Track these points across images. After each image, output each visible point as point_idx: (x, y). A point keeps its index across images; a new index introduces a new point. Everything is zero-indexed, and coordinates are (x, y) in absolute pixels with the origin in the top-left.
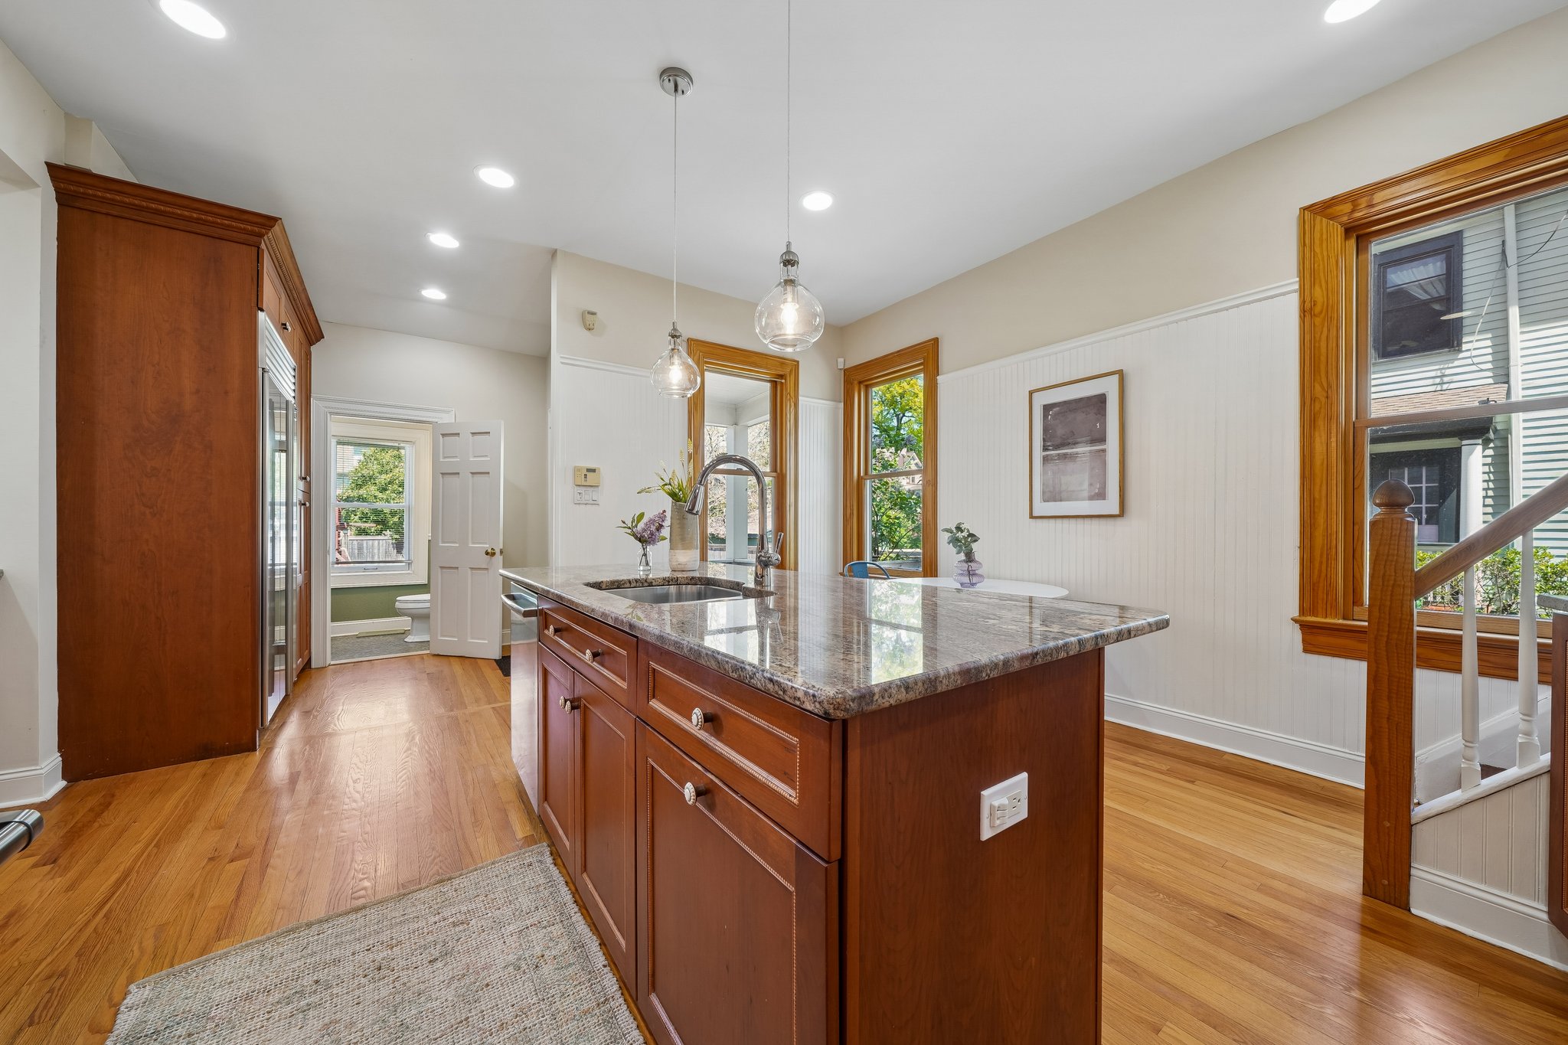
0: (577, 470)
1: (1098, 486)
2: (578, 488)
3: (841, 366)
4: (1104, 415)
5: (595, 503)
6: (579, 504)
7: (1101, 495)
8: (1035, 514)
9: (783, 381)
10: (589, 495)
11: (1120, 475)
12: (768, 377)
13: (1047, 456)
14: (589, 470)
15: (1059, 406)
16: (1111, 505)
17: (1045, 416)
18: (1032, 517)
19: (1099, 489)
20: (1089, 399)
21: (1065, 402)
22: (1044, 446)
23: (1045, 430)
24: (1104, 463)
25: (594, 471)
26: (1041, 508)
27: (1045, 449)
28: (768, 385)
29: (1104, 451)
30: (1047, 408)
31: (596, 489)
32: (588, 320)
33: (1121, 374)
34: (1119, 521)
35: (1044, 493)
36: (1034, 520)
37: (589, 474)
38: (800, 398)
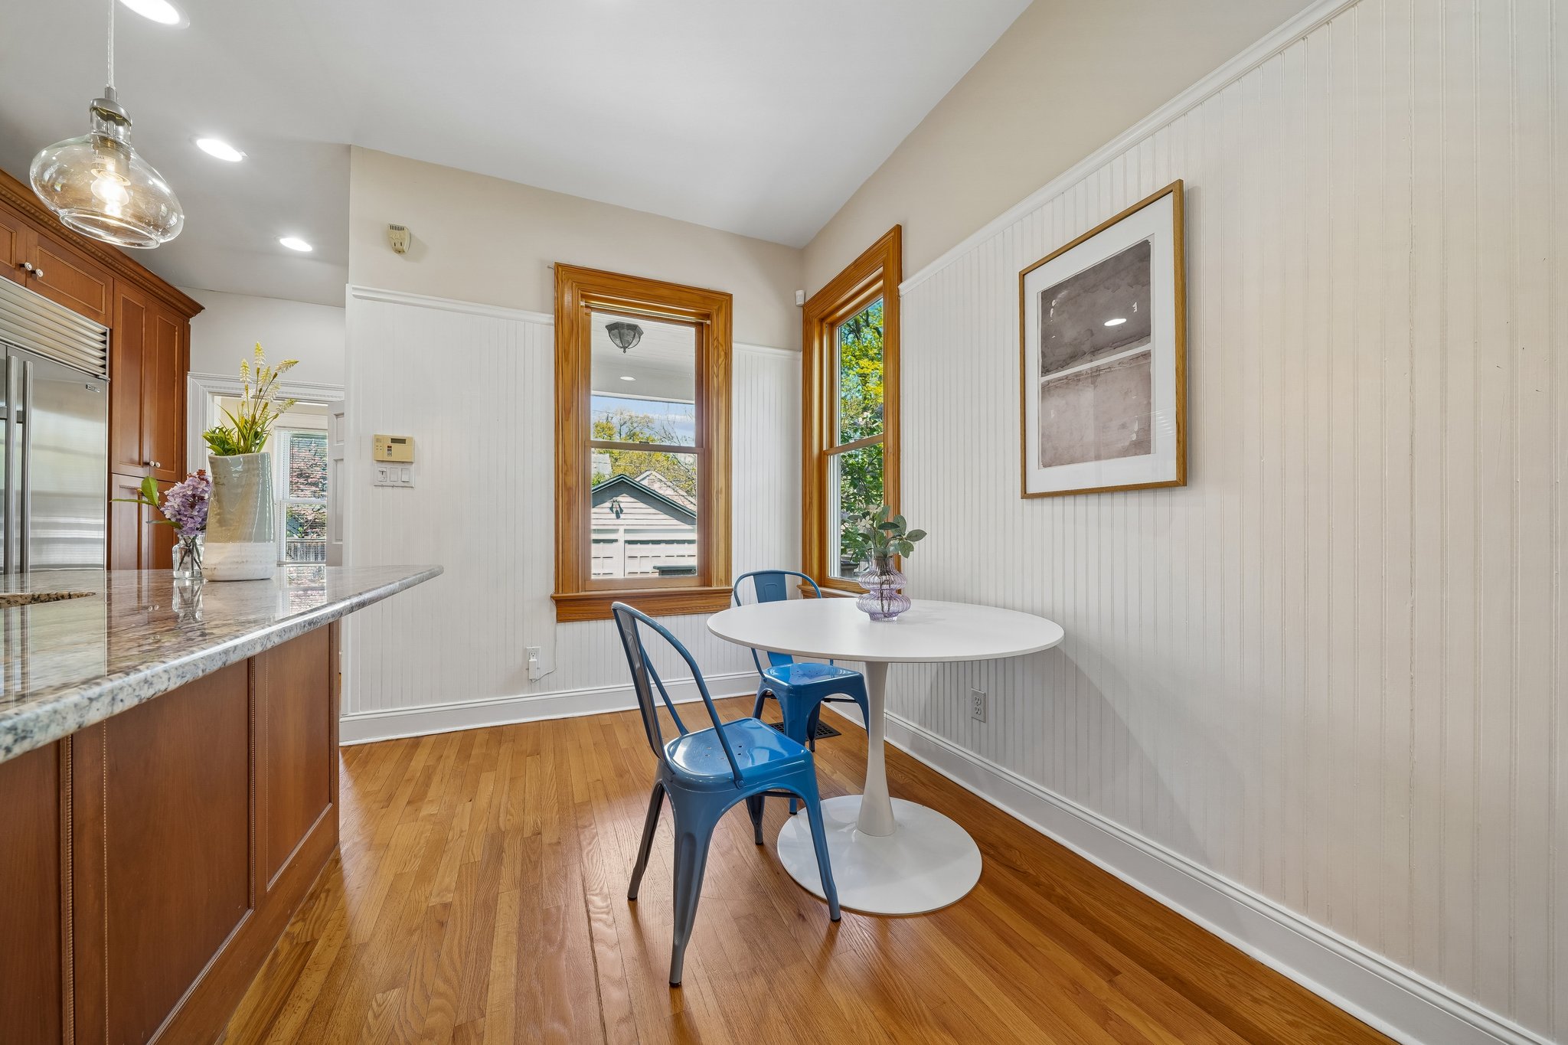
0: (378, 439)
1: (1136, 427)
2: (380, 465)
3: (800, 302)
4: (1147, 283)
5: (406, 485)
6: (382, 486)
7: (1142, 445)
8: (1030, 490)
9: (708, 322)
10: (395, 473)
11: (1177, 399)
12: (692, 319)
13: (1049, 382)
14: (394, 441)
15: (1066, 288)
16: (1162, 465)
17: (1045, 311)
18: (1025, 495)
19: (1137, 433)
20: (1118, 259)
21: (1077, 278)
22: (1043, 367)
23: (1045, 337)
24: (1147, 379)
25: (402, 441)
26: (1042, 479)
27: (1045, 370)
28: (693, 330)
29: (1147, 355)
30: (1047, 296)
31: (407, 466)
32: (398, 240)
33: (1179, 194)
34: (1180, 496)
35: (1044, 452)
36: (1029, 501)
37: (395, 446)
38: (734, 345)
